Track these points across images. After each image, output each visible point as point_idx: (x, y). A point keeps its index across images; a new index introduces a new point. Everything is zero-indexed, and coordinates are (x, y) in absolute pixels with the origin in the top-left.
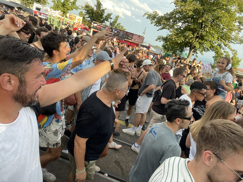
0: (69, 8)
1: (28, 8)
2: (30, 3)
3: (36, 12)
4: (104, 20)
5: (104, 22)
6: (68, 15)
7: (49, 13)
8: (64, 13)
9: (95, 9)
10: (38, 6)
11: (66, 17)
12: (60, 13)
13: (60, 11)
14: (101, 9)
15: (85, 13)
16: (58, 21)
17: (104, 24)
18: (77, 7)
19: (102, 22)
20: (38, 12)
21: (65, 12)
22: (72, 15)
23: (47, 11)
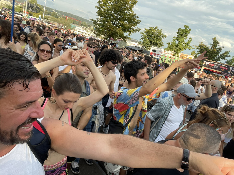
0: (181, 49)
1: (147, 50)
2: (149, 47)
3: (152, 53)
4: (219, 58)
5: (219, 60)
6: (179, 54)
7: (163, 53)
8: (176, 53)
9: (210, 47)
10: (154, 49)
11: (177, 56)
12: (173, 53)
13: (173, 51)
14: (218, 47)
15: (198, 52)
16: (169, 60)
17: (218, 62)
18: (191, 47)
19: (217, 60)
20: (154, 53)
21: (178, 52)
22: (184, 54)
23: (162, 52)
